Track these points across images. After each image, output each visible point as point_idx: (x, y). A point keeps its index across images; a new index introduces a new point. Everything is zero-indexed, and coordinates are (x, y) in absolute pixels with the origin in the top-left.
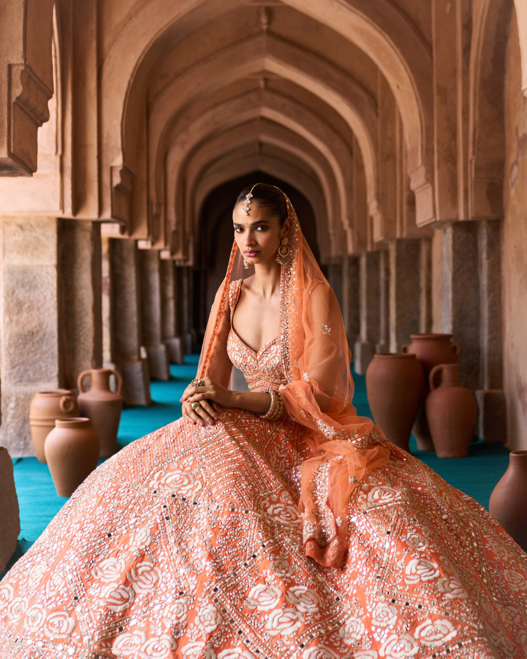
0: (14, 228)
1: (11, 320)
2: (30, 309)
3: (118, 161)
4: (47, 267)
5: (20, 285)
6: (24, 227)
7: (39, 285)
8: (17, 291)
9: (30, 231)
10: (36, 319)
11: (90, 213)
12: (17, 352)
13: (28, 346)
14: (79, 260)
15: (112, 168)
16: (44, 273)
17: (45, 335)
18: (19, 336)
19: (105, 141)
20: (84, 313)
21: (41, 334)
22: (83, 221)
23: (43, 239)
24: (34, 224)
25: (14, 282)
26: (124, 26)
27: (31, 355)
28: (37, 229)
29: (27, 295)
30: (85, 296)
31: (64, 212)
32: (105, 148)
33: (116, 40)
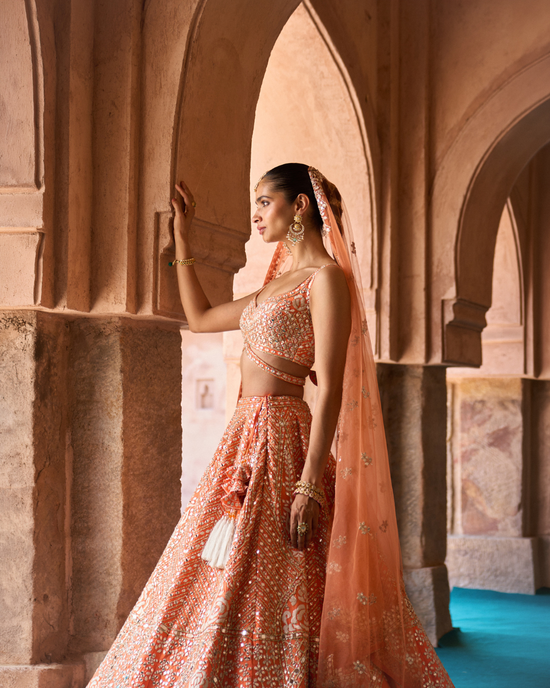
3: (450, 294)
11: (416, 357)
14: (408, 414)
15: (443, 302)
19: (435, 270)
20: (413, 477)
26: (460, 129)
30: (413, 457)
31: (380, 357)
32: (434, 278)
33: (450, 147)
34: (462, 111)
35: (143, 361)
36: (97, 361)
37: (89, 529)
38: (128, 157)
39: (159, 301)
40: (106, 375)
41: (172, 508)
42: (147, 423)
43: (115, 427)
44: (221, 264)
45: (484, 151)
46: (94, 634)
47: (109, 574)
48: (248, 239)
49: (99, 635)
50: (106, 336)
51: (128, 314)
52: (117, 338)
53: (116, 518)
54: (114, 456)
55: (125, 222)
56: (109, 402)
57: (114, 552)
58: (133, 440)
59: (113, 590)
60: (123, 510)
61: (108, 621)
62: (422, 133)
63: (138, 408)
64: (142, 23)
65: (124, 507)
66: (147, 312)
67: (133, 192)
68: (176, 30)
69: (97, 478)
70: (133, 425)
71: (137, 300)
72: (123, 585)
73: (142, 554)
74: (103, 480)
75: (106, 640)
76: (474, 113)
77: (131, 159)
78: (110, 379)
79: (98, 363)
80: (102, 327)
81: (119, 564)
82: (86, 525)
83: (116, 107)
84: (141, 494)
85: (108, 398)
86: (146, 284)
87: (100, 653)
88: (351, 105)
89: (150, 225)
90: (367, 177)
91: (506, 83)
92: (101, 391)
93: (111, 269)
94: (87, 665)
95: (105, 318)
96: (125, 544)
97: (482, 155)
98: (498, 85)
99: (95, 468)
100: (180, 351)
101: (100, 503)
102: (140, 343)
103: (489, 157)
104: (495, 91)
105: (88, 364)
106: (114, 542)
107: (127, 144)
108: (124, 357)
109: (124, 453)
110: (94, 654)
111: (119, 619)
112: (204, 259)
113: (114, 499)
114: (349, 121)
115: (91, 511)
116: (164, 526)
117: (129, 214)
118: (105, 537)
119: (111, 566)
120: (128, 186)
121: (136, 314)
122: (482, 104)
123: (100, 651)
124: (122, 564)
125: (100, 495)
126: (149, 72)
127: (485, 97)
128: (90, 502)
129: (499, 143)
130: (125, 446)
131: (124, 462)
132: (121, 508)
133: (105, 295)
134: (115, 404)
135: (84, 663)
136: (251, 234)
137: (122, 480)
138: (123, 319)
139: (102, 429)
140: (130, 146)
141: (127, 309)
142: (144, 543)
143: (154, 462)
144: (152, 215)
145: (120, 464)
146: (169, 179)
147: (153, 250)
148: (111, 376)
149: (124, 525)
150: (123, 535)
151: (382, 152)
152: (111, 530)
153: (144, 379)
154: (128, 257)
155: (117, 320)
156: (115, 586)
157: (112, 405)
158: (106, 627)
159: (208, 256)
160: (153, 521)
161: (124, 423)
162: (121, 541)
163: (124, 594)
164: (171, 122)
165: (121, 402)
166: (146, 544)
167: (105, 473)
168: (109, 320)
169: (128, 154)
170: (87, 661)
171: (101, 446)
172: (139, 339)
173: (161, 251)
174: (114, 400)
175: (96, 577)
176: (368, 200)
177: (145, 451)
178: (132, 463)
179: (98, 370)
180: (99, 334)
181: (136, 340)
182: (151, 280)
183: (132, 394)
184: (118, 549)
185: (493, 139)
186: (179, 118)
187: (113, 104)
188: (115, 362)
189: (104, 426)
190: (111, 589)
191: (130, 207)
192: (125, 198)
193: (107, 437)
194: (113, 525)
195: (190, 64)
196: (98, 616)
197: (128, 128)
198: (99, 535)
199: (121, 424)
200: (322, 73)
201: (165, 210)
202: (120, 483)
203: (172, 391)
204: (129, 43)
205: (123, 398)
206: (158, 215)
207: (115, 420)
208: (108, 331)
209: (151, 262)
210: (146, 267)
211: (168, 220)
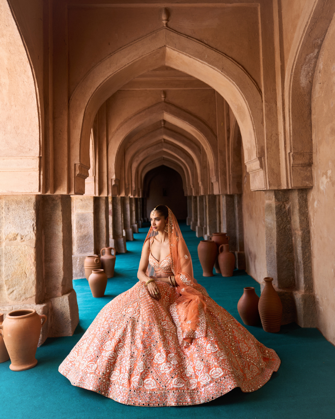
0: (79, 200)
1: (78, 231)
2: (84, 227)
3: (114, 177)
4: (90, 213)
5: (81, 219)
6: (82, 200)
7: (87, 219)
8: (80, 222)
9: (84, 201)
10: (87, 231)
11: (104, 194)
12: (80, 242)
13: (84, 240)
14: (101, 210)
15: (112, 179)
16: (89, 215)
17: (89, 236)
18: (81, 237)
19: (109, 170)
20: (103, 228)
21: (88, 236)
22: (102, 197)
23: (89, 204)
24: (86, 199)
25: (79, 219)
26: (115, 132)
27: (85, 243)
28: (87, 201)
29: (83, 223)
30: (103, 222)
31: (95, 195)
32: (109, 173)
33: (113, 137)
38: (66, 147)
39: (76, 190)
40: (56, 212)
43: (60, 228)
45: (122, 138)
46: (53, 292)
47: (58, 273)
48: (89, 169)
49: (55, 292)
52: (60, 201)
54: (59, 237)
55: (66, 167)
56: (57, 220)
57: (60, 266)
59: (60, 278)
61: (59, 288)
62: (105, 133)
63: (65, 221)
64: (69, 107)
66: (72, 193)
68: (80, 110)
69: (53, 244)
71: (69, 190)
72: (63, 276)
73: (66, 265)
74: (56, 244)
75: (58, 293)
76: (119, 128)
78: (58, 213)
80: (54, 198)
81: (62, 270)
84: (66, 247)
86: (72, 185)
87: (57, 298)
89: (73, 168)
91: (128, 120)
92: (54, 217)
98: (126, 121)
99: (53, 241)
101: (55, 251)
102: (64, 201)
104: (125, 123)
105: (50, 209)
106: (60, 263)
108: (62, 206)
109: (63, 236)
110: (55, 298)
111: (62, 286)
113: (60, 250)
115: (52, 254)
117: (67, 165)
118: (57, 262)
119: (59, 270)
125: (55, 249)
126: (71, 122)
128: (51, 251)
130: (63, 234)
132: (62, 252)
133: (59, 189)
135: (51, 302)
137: (62, 244)
139: (55, 229)
141: (67, 193)
144: (74, 165)
145: (62, 239)
146: (79, 154)
147: (74, 175)
149: (63, 258)
150: (63, 261)
152: (59, 260)
154: (67, 177)
155: (59, 195)
156: (61, 276)
161: (63, 226)
162: (62, 263)
163: (63, 279)
164: (79, 137)
165: (61, 220)
167: (56, 242)
168: (57, 196)
173: (76, 175)
174: (59, 220)
175: (54, 274)
180: (53, 200)
182: (74, 184)
183: (64, 217)
185: (125, 136)
186: (81, 136)
187: (61, 131)
188: (59, 208)
189: (56, 228)
191: (67, 162)
193: (57, 231)
194: (60, 258)
195: (84, 120)
196: (55, 286)
197: (66, 139)
198: (55, 261)
201: (78, 163)
204: (66, 113)
206: (75, 164)
207: (60, 226)
208: (56, 199)
209: (74, 178)
210: (72, 180)
211: (78, 166)
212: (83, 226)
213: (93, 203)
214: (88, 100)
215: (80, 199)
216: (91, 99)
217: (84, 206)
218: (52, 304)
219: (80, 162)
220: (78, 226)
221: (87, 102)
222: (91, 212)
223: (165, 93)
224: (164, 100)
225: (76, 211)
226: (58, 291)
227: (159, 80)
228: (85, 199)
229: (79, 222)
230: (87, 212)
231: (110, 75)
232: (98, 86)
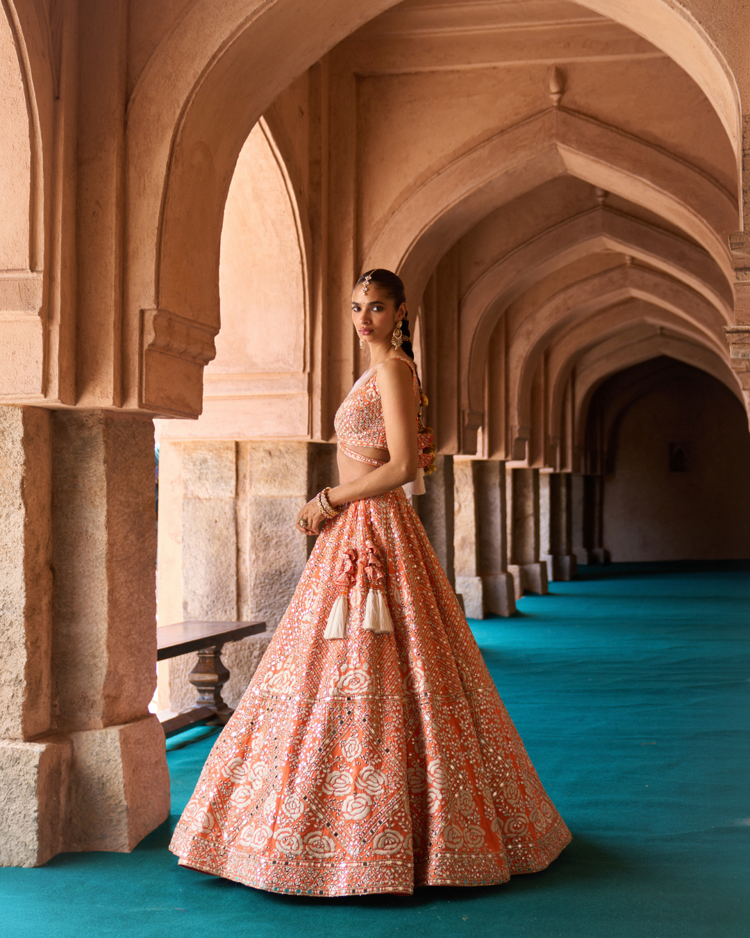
0: (262, 454)
1: (257, 558)
2: (278, 544)
4: (296, 498)
5: (267, 517)
6: (272, 453)
7: (288, 519)
8: (264, 526)
9: (279, 458)
10: (284, 556)
12: (264, 593)
13: (276, 587)
16: (293, 505)
17: (293, 575)
18: (266, 575)
21: (289, 574)
23: (292, 466)
24: (283, 449)
25: (262, 515)
27: (278, 597)
28: (286, 455)
29: (275, 529)
34: (388, 205)
35: (123, 451)
36: (80, 452)
37: (73, 613)
38: (114, 256)
39: (144, 395)
40: (90, 465)
41: (149, 590)
42: (127, 510)
43: (99, 515)
44: (194, 358)
45: (409, 244)
46: (80, 714)
47: (94, 657)
49: (85, 715)
50: (89, 428)
51: (114, 408)
52: (101, 430)
53: (101, 603)
54: (98, 543)
55: (111, 318)
56: (92, 492)
57: (100, 636)
58: (115, 528)
59: (99, 672)
60: (108, 595)
61: (94, 701)
62: (350, 225)
63: (119, 497)
64: (125, 125)
65: (109, 592)
66: (133, 405)
67: (118, 290)
68: (160, 133)
69: (81, 565)
70: (115, 514)
71: (122, 393)
72: (109, 667)
73: (125, 637)
74: (87, 567)
75: (93, 720)
76: (399, 207)
77: (116, 258)
78: (94, 470)
79: (81, 454)
80: (85, 419)
81: (104, 647)
82: (70, 610)
83: (100, 206)
84: (122, 579)
85: (92, 488)
86: (131, 379)
87: (88, 732)
88: (287, 197)
89: (135, 322)
90: (300, 266)
91: (430, 179)
92: (84, 480)
93: (97, 364)
94: (74, 744)
95: (87, 410)
96: (110, 628)
97: (407, 247)
98: (422, 181)
99: (79, 556)
100: (154, 440)
101: (85, 589)
102: (120, 433)
103: (414, 248)
105: (71, 455)
106: (99, 626)
107: (112, 243)
108: (107, 447)
109: (108, 541)
110: (81, 733)
111: (105, 699)
112: (180, 354)
113: (99, 585)
114: (284, 212)
115: (76, 597)
116: (142, 608)
117: (115, 312)
118: (90, 621)
119: (97, 649)
120: (113, 284)
121: (122, 407)
122: (407, 199)
123: (87, 730)
124: (108, 647)
125: (84, 581)
126: (132, 173)
127: (410, 191)
128: (74, 588)
129: (422, 236)
130: (109, 534)
131: (108, 549)
132: (105, 593)
133: (91, 389)
134: (99, 493)
135: (72, 742)
136: (220, 328)
137: (107, 567)
138: (106, 411)
139: (85, 518)
140: (115, 245)
141: (114, 404)
142: (126, 625)
143: (133, 548)
144: (137, 312)
145: (105, 552)
146: (153, 278)
147: (138, 346)
148: (94, 466)
149: (109, 610)
150: (108, 619)
151: (313, 242)
152: (96, 615)
153: (124, 468)
154: (115, 353)
155: (100, 412)
156: (101, 668)
157: (96, 495)
158: (92, 707)
159: (185, 351)
160: (133, 604)
161: (108, 511)
162: (106, 625)
163: (110, 675)
164: (156, 223)
165: (104, 492)
166: (128, 627)
167: (90, 560)
168: (92, 412)
169: (113, 253)
170: (74, 740)
171: (85, 533)
172: (119, 431)
173: (146, 347)
174: (98, 490)
175: (81, 660)
176: (302, 288)
177: (126, 537)
178: (115, 550)
179: (81, 461)
180: (81, 425)
181: (117, 432)
182: (137, 375)
183: (114, 483)
184: (103, 633)
185: (417, 233)
186: (162, 219)
187: (98, 203)
188: (98, 454)
189: (88, 515)
190: (97, 670)
191: (115, 305)
192: (111, 296)
193: (91, 525)
194: (98, 610)
195: (173, 167)
196: (84, 698)
197: (114, 228)
198: (84, 619)
199: (105, 513)
200: (261, 166)
201: (150, 307)
202: (105, 570)
203: (147, 479)
204: (113, 145)
205: (107, 488)
206: (142, 312)
207: (99, 509)
208: (90, 423)
209: (136, 358)
210: (131, 362)
211: (152, 318)
212: (274, 541)
213: (306, 463)
214: (184, 98)
215: (265, 451)
216: (194, 96)
217: (276, 475)
218: (73, 750)
219: (157, 303)
220: (258, 540)
221: (181, 104)
222: (298, 494)
223: (562, 76)
224: (559, 101)
225: (253, 489)
226: (91, 711)
227: (539, 28)
228: (280, 450)
229: (260, 527)
230: (285, 493)
231: (255, 13)
232: (215, 50)
